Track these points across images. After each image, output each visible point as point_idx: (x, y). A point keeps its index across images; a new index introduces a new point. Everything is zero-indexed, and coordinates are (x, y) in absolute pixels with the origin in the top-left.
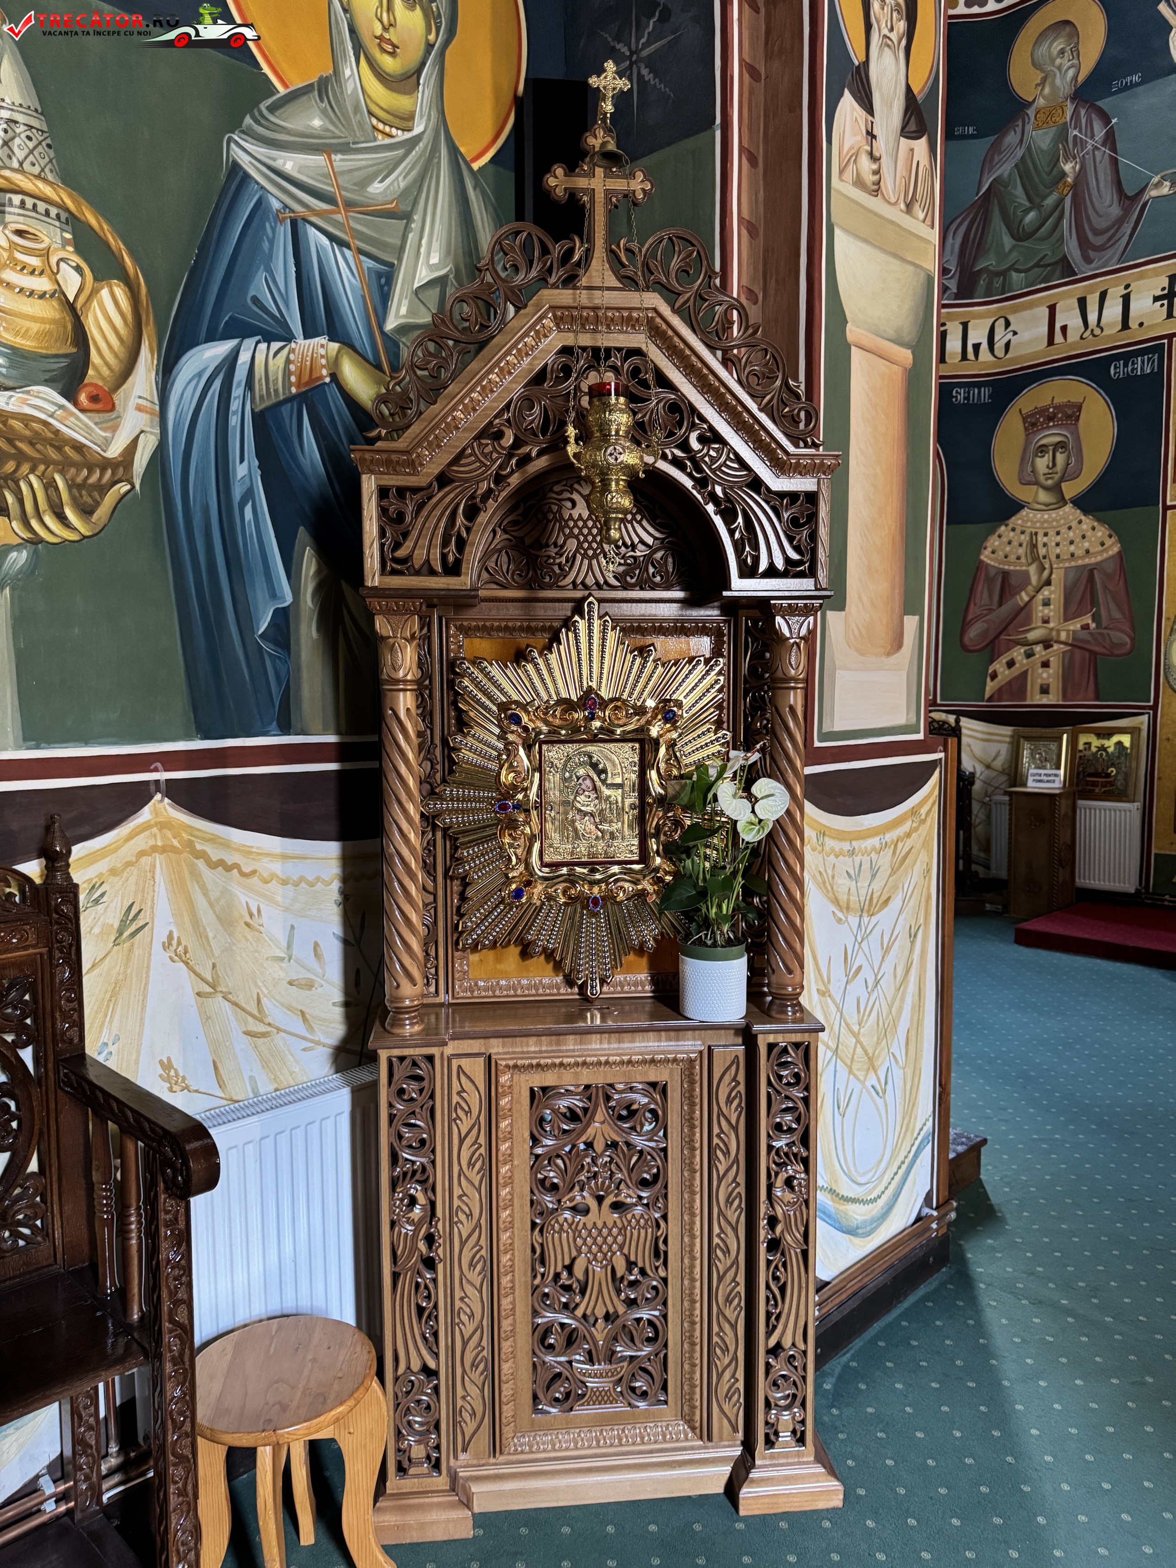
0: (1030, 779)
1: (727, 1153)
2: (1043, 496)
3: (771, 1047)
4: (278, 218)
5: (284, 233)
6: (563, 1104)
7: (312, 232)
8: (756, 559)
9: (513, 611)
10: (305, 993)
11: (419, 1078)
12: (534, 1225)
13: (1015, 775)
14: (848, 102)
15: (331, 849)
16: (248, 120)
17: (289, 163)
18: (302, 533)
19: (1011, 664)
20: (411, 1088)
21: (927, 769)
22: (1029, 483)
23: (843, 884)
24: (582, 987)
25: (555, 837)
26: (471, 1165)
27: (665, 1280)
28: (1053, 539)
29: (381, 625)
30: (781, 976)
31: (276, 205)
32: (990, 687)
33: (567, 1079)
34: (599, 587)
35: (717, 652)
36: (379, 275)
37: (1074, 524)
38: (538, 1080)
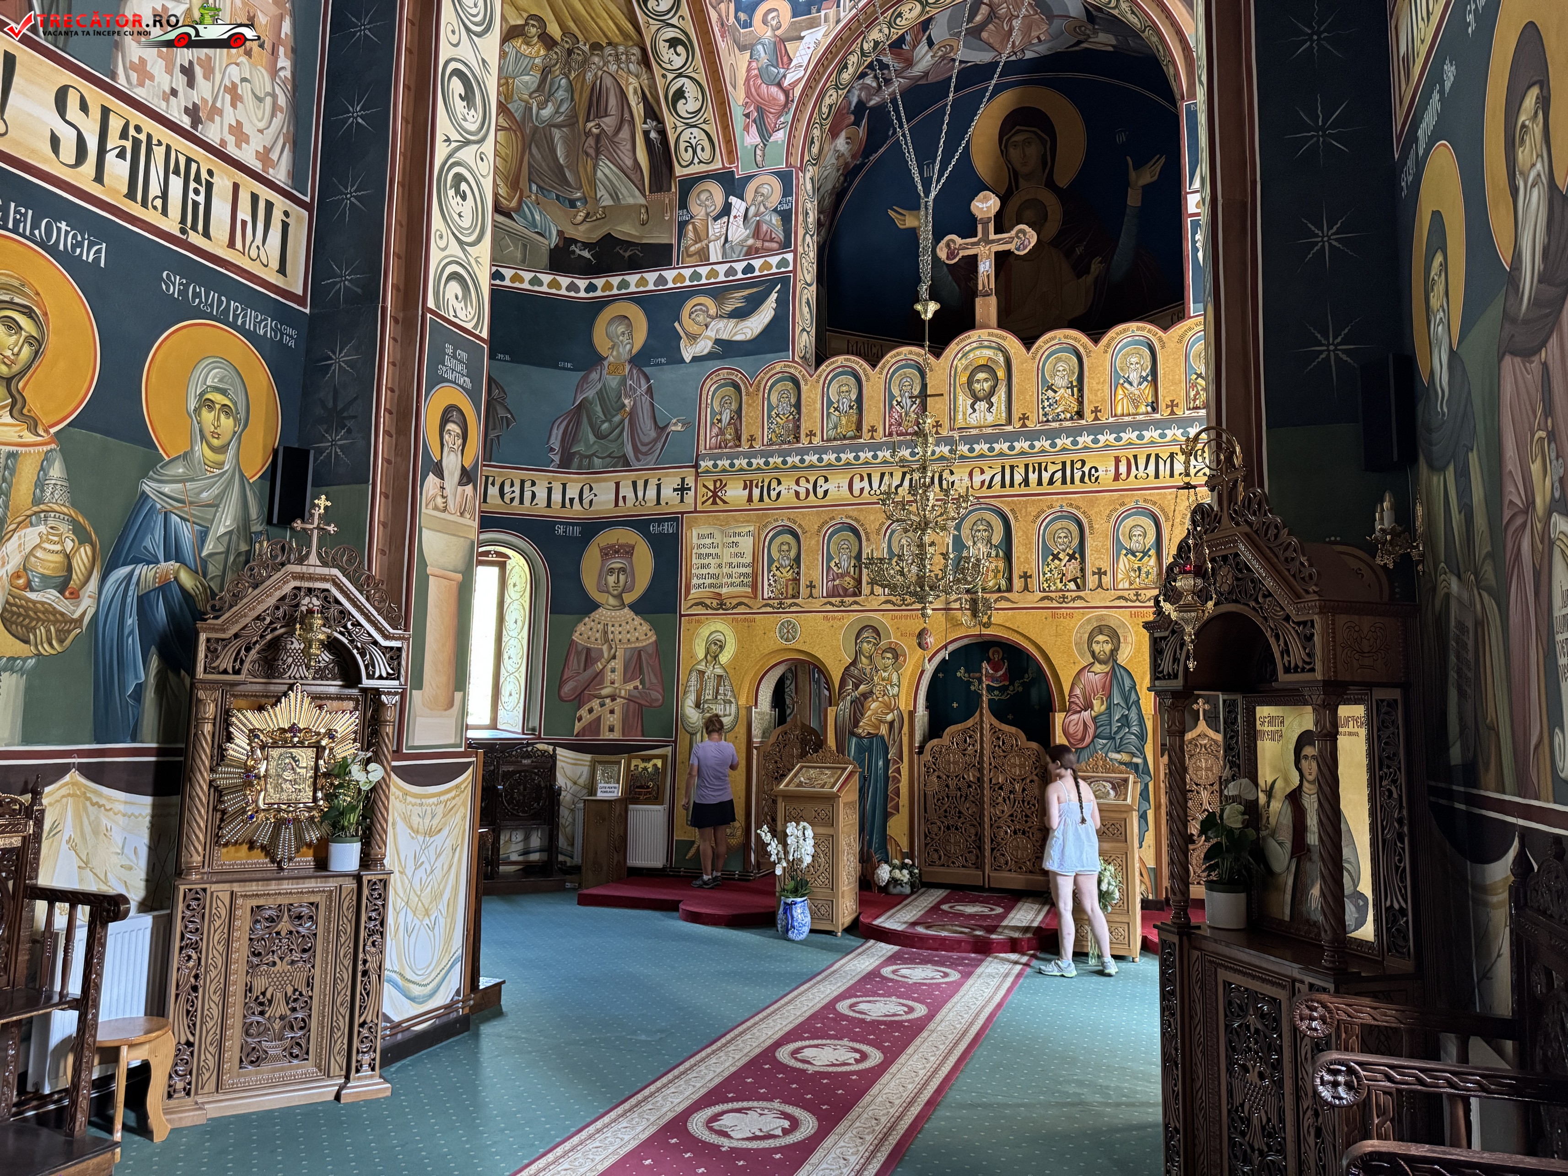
0: (599, 791)
1: (345, 933)
2: (612, 601)
3: (369, 881)
4: (159, 512)
5: (161, 518)
6: (269, 913)
7: (173, 516)
8: (374, 672)
9: (258, 687)
10: (128, 872)
11: (198, 899)
12: (248, 972)
13: (592, 789)
14: (431, 479)
15: (148, 800)
16: (151, 473)
17: (167, 489)
18: (153, 649)
19: (591, 711)
20: (194, 904)
21: (466, 766)
22: (603, 592)
23: (415, 820)
24: (279, 863)
25: (271, 791)
26: (219, 943)
27: (311, 997)
28: (618, 629)
29: (201, 694)
30: (376, 851)
31: (159, 506)
32: (578, 726)
33: (270, 902)
34: (302, 678)
35: (356, 709)
36: (201, 532)
37: (630, 620)
38: (255, 902)
